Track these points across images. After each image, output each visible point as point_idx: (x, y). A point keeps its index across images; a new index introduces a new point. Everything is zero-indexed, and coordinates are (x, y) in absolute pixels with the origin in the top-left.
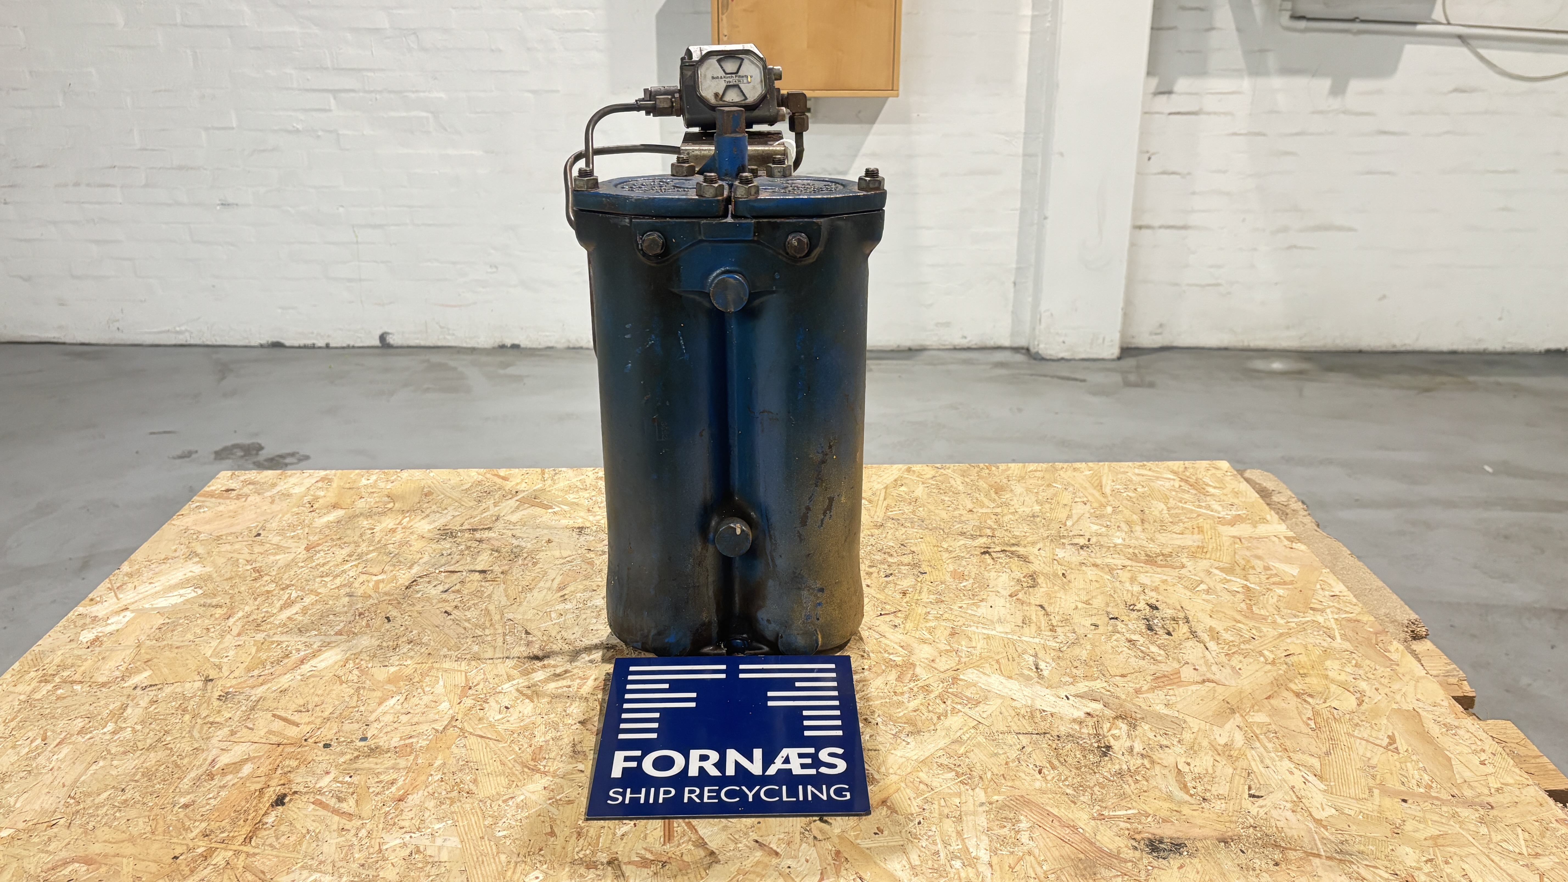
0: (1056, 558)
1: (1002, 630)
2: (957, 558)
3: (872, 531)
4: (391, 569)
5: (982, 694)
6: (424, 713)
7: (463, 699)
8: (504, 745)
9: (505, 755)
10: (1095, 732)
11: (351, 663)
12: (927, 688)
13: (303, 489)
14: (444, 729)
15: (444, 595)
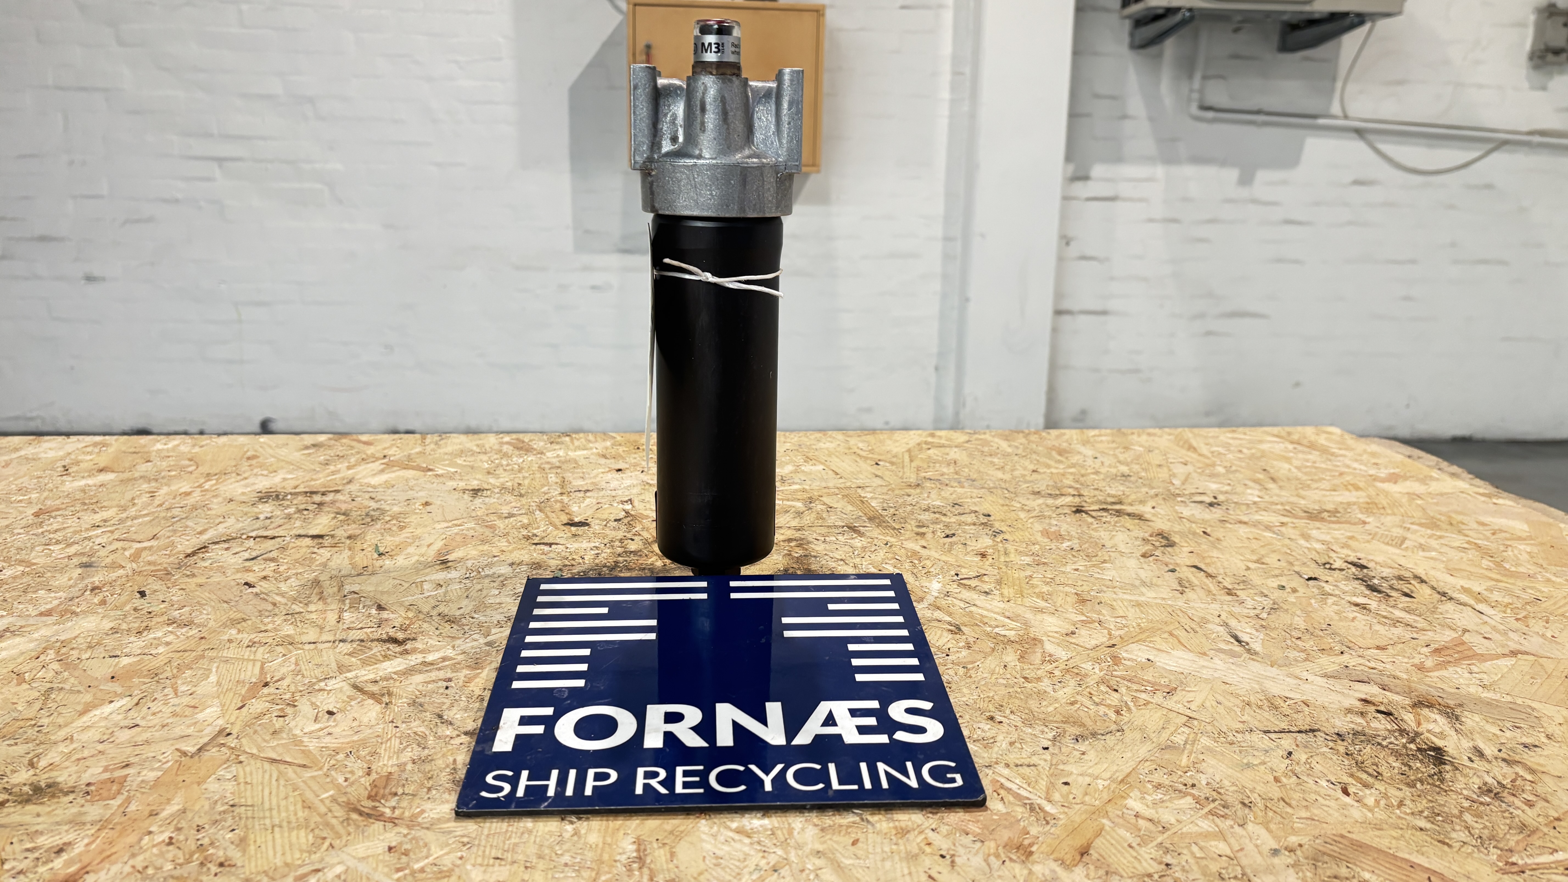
0: (1181, 515)
2: (1041, 517)
3: (907, 491)
4: (169, 534)
5: (1172, 677)
6: (167, 725)
7: (249, 702)
8: (316, 773)
9: (314, 792)
10: (1396, 727)
11: (51, 654)
12: (1076, 671)
13: (61, 453)
14: (200, 750)
15: (248, 564)
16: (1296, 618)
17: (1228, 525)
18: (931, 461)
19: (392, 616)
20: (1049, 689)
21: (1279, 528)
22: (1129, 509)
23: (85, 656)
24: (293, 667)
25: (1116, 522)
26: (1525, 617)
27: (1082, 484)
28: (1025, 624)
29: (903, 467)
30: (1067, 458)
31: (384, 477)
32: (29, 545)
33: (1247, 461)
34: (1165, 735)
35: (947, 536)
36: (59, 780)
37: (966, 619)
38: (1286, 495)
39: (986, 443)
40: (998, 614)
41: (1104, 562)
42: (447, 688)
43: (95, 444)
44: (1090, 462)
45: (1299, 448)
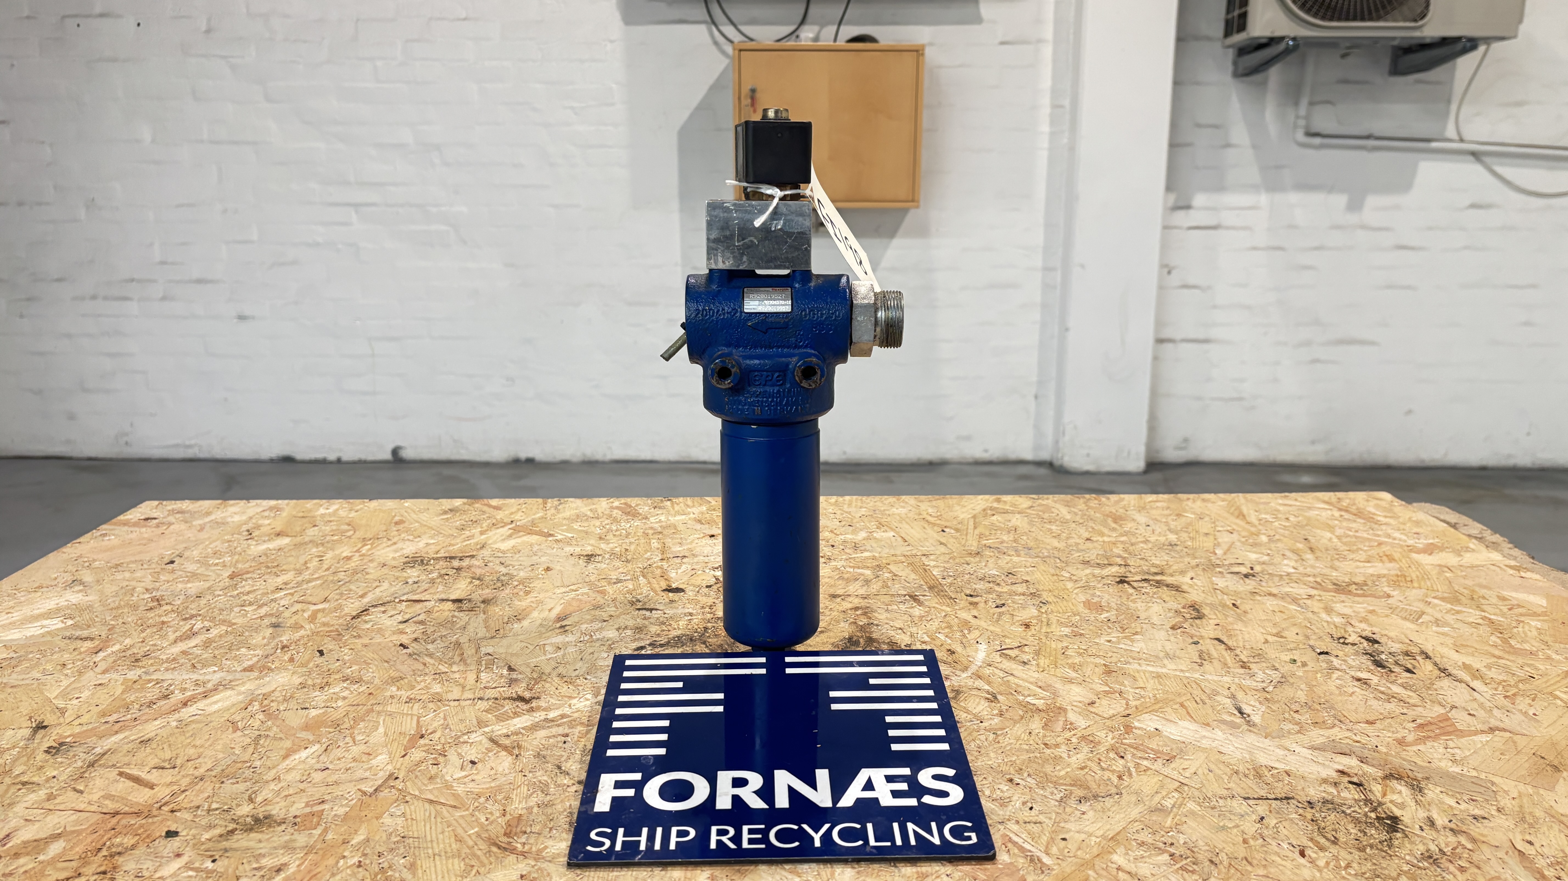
0: (1216, 587)
1: (1174, 667)
2: (1086, 587)
3: (967, 559)
4: (337, 597)
5: (1174, 746)
6: (350, 768)
7: (410, 751)
8: (464, 813)
9: (463, 828)
10: (1363, 797)
11: (256, 706)
12: (1091, 738)
13: (244, 518)
14: (376, 790)
15: (401, 626)
16: (1300, 692)
17: (1258, 598)
18: (993, 528)
19: (520, 676)
20: (1065, 755)
21: (1305, 601)
22: (1169, 580)
23: (282, 708)
24: (442, 722)
25: (1155, 593)
26: (1514, 695)
27: (1130, 554)
28: (1054, 694)
29: (967, 535)
30: (1120, 526)
31: (511, 543)
32: (228, 606)
33: (1291, 529)
34: (1157, 798)
35: (997, 607)
36: (273, 812)
37: (1002, 688)
38: (1321, 567)
39: (1048, 509)
40: (1031, 683)
41: (1136, 633)
42: (565, 742)
43: (271, 509)
44: (1142, 530)
45: (1346, 515)
